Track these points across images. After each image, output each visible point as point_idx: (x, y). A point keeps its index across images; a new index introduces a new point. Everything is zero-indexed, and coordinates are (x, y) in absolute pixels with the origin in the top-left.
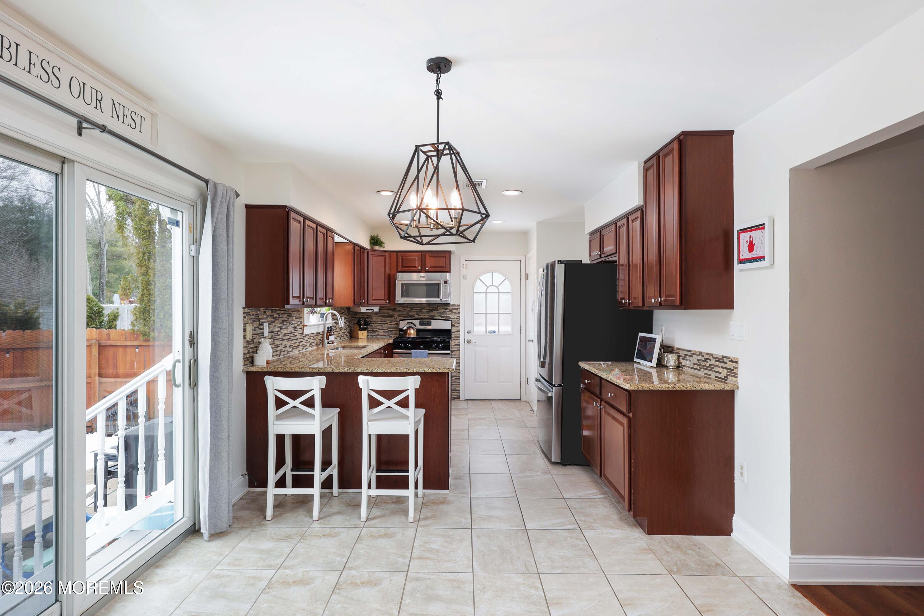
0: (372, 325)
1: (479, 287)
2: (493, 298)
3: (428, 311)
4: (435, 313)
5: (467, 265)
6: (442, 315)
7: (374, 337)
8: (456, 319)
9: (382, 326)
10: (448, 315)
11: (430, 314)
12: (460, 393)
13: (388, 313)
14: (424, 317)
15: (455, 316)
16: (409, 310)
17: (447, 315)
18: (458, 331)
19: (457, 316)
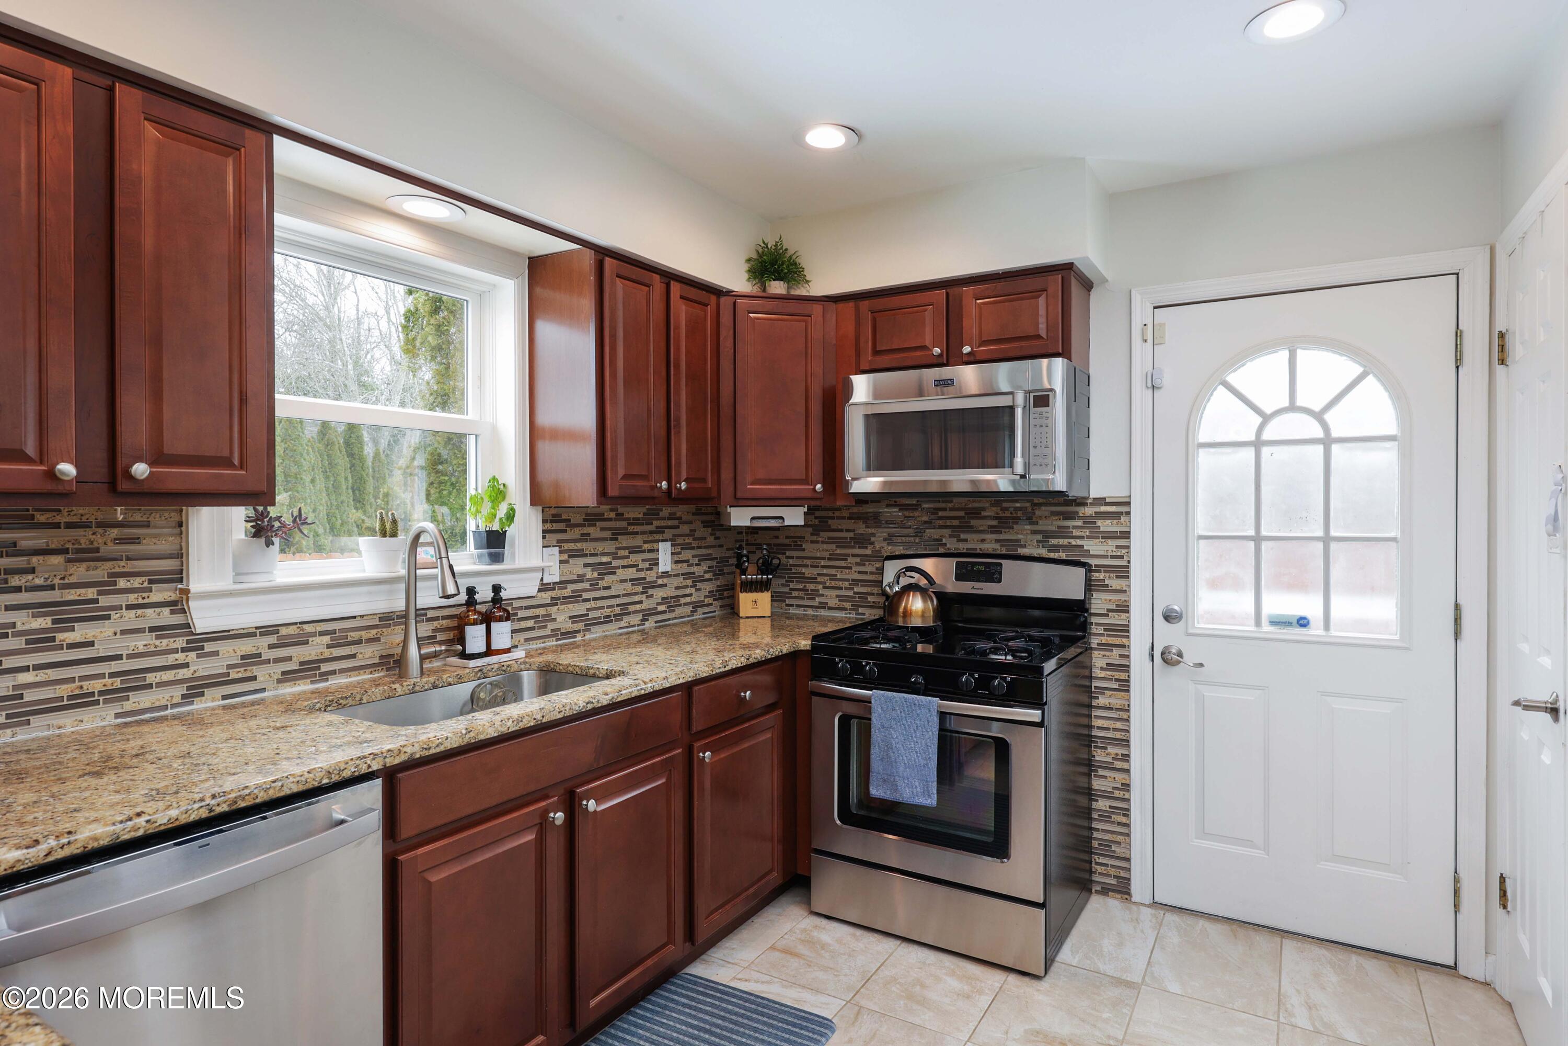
0: (804, 570)
1: (1221, 419)
3: (994, 523)
4: (1022, 532)
5: (1162, 325)
6: (1054, 542)
7: (810, 612)
8: (1113, 557)
9: (833, 577)
10: (1079, 542)
11: (1002, 537)
12: (1129, 870)
15: (1110, 546)
17: (1073, 542)
18: (1124, 608)
19: (1117, 547)
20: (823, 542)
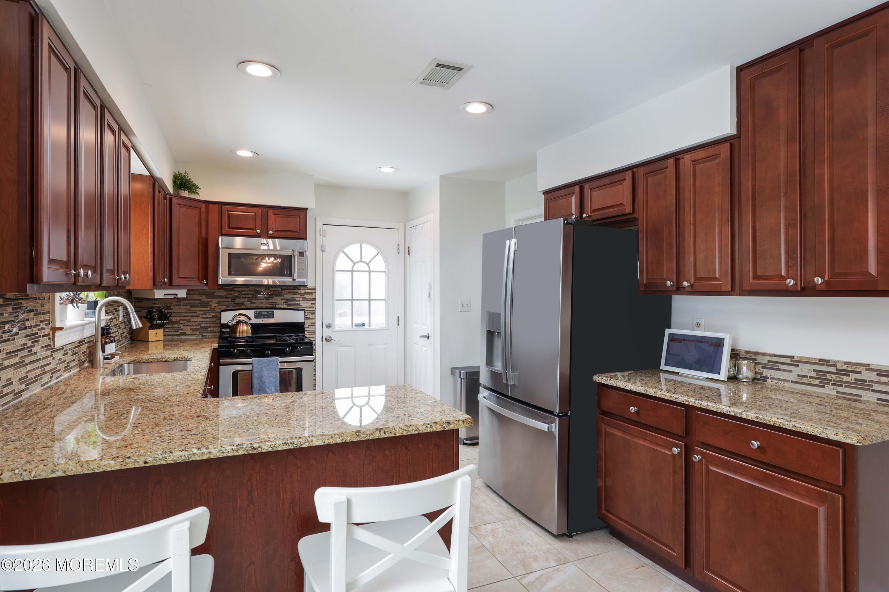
0: (173, 319)
1: (342, 262)
2: (361, 279)
4: (278, 299)
5: (325, 231)
6: (289, 303)
7: (176, 337)
8: (310, 307)
9: (189, 321)
10: (299, 302)
11: (269, 301)
13: (200, 300)
14: (260, 305)
15: (309, 304)
16: (237, 294)
17: (296, 302)
18: (314, 325)
19: (312, 304)
20: (183, 305)
